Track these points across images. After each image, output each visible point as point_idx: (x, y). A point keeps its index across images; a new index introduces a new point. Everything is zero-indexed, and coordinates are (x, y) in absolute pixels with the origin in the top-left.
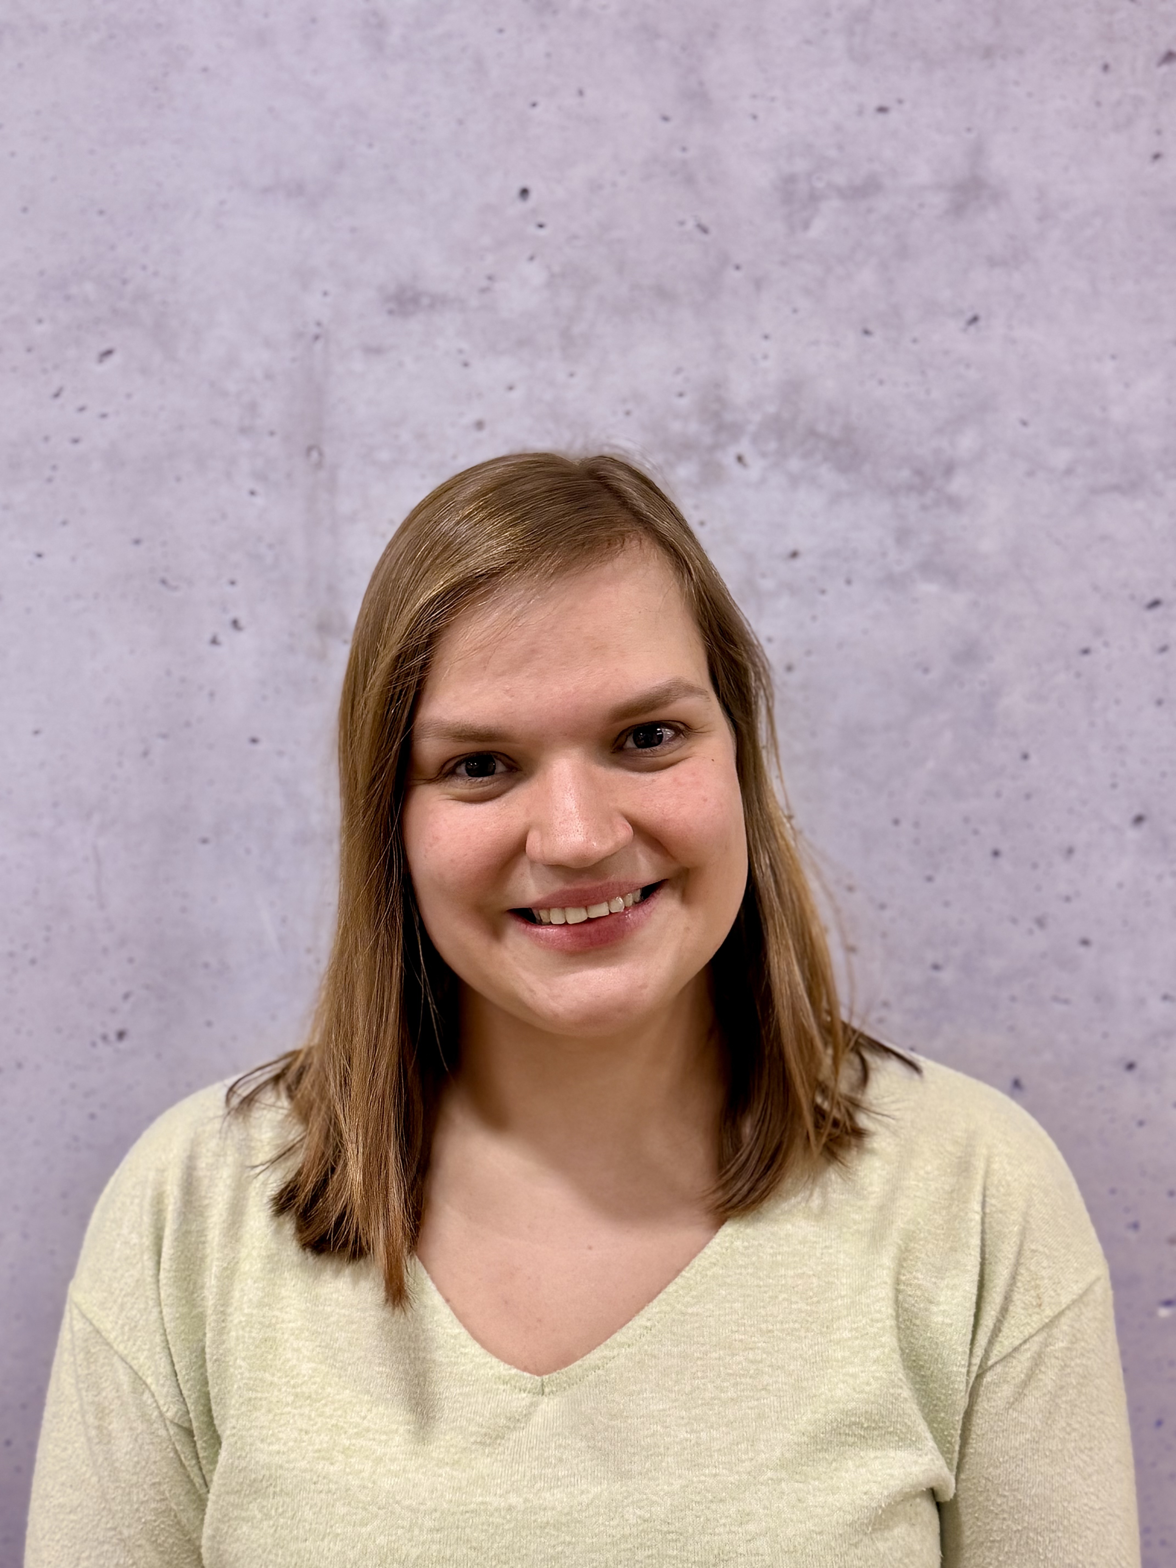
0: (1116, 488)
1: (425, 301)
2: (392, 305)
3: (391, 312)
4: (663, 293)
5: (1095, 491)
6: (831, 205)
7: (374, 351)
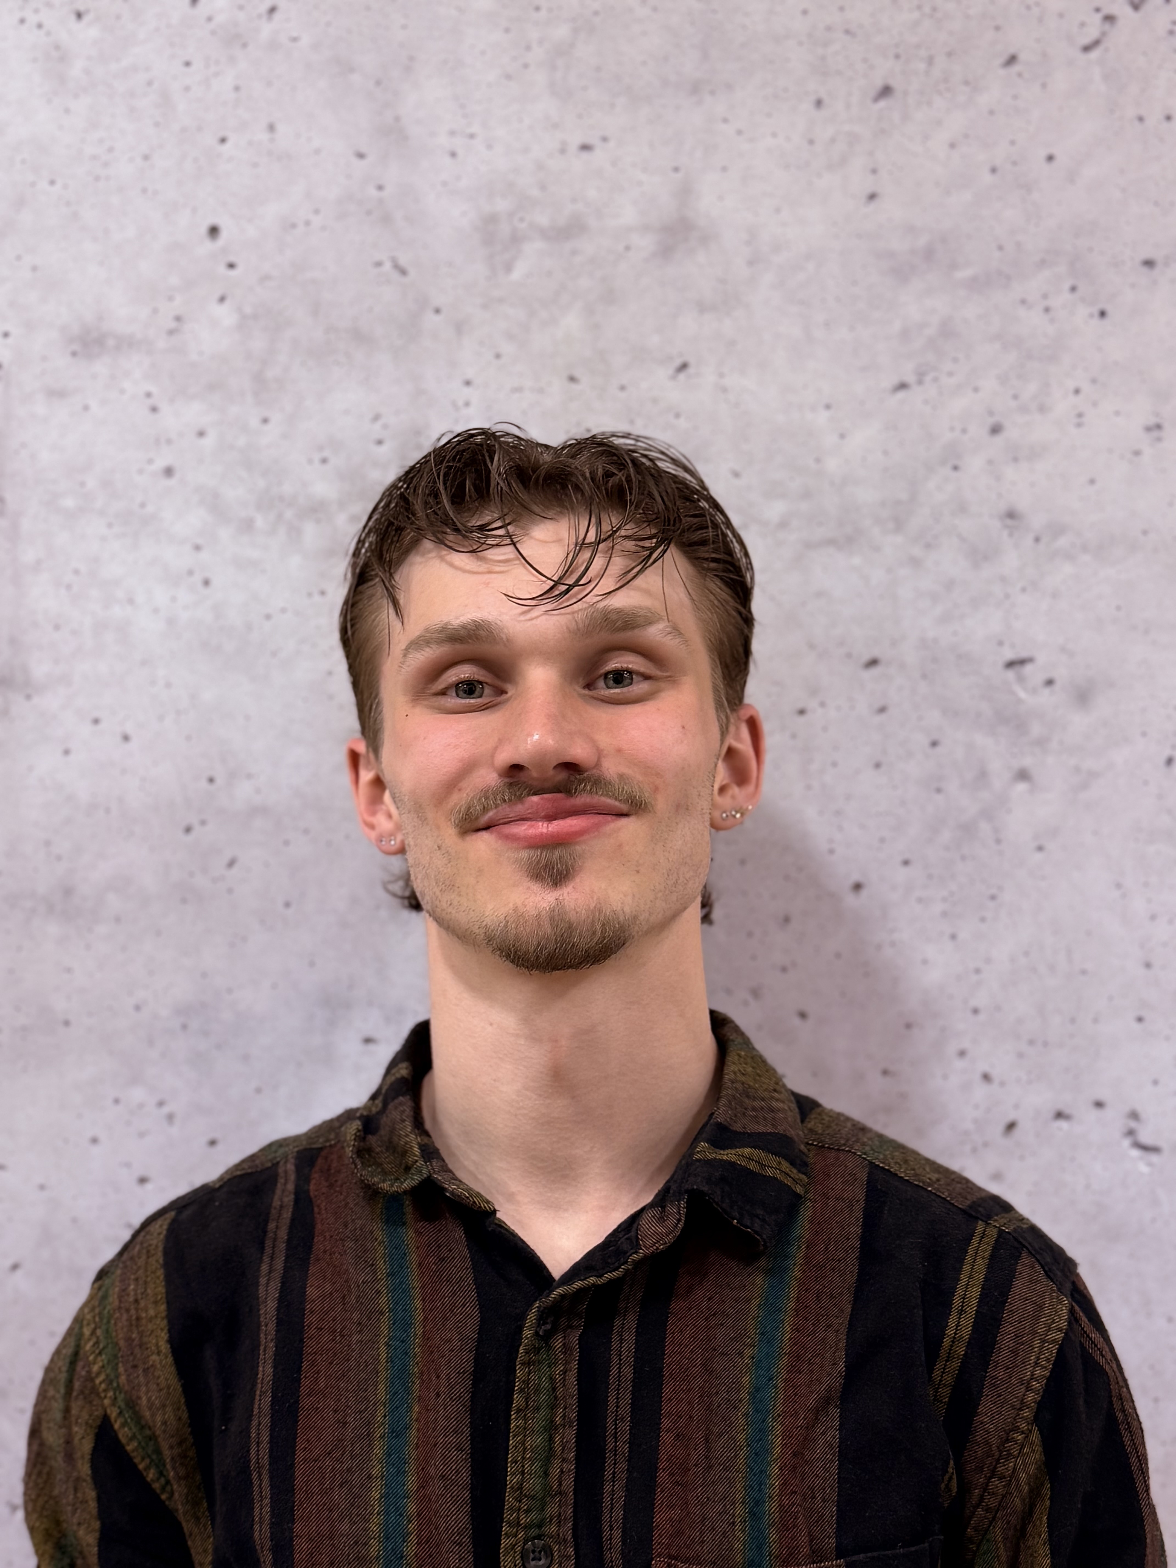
0: (831, 542)
1: (111, 342)
2: (75, 347)
3: (74, 354)
4: (359, 336)
5: (809, 545)
6: (533, 247)
7: (56, 394)
